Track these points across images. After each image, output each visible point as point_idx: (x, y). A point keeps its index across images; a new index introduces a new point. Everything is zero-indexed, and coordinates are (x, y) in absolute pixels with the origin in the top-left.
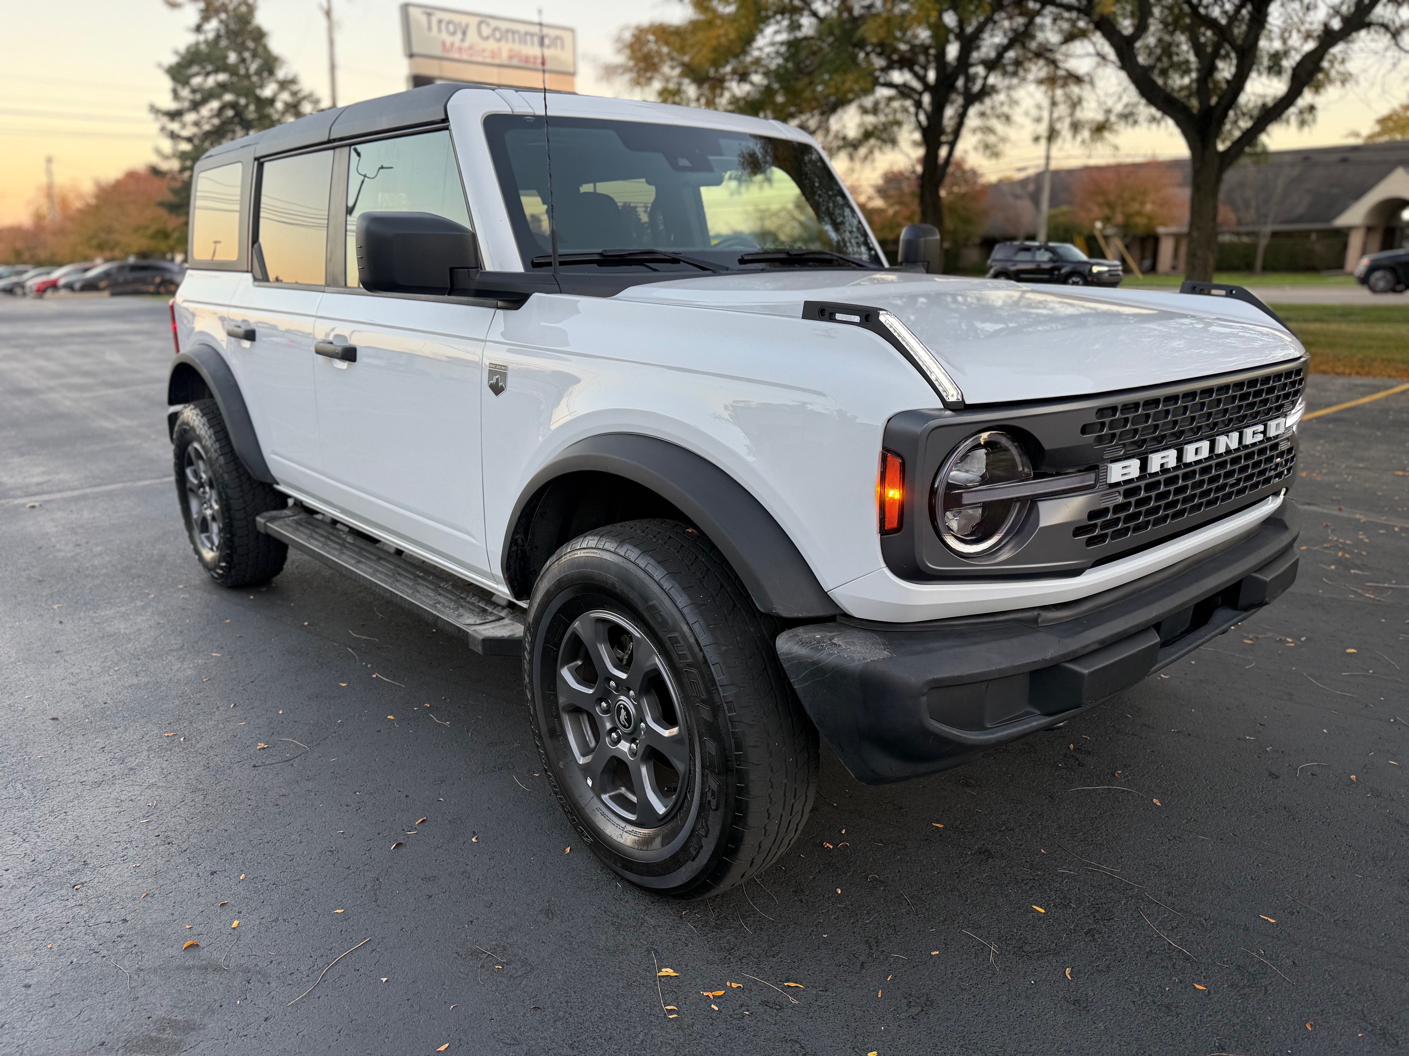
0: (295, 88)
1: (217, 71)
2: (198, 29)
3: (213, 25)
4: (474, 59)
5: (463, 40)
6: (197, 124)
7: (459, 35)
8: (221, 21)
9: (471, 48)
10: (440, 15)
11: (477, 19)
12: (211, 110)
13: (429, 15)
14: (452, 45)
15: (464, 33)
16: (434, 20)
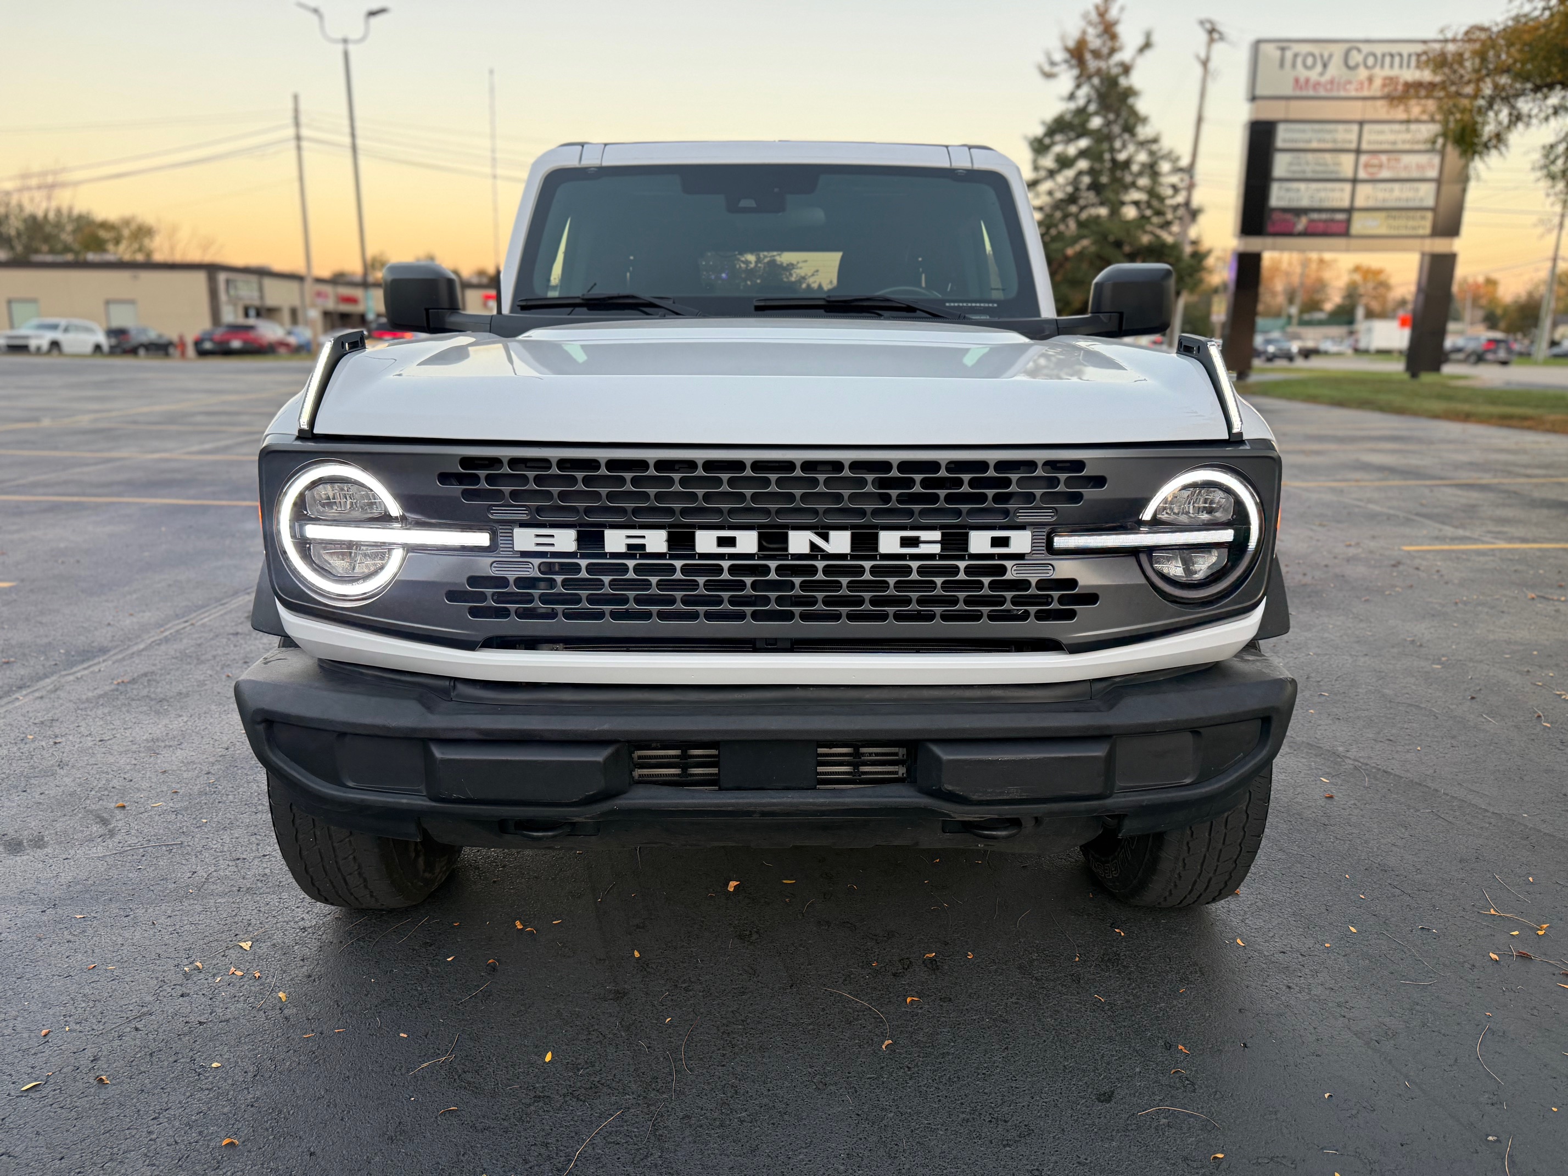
0: (1154, 147)
1: (1079, 136)
2: (1072, 97)
3: (1084, 92)
4: (1335, 94)
5: (1322, 74)
6: (1050, 193)
7: (1319, 68)
8: (1093, 86)
9: (1332, 82)
10: (1296, 48)
11: (1341, 48)
12: (1067, 179)
13: (1283, 49)
14: (1307, 81)
15: (1325, 66)
16: (1289, 55)
